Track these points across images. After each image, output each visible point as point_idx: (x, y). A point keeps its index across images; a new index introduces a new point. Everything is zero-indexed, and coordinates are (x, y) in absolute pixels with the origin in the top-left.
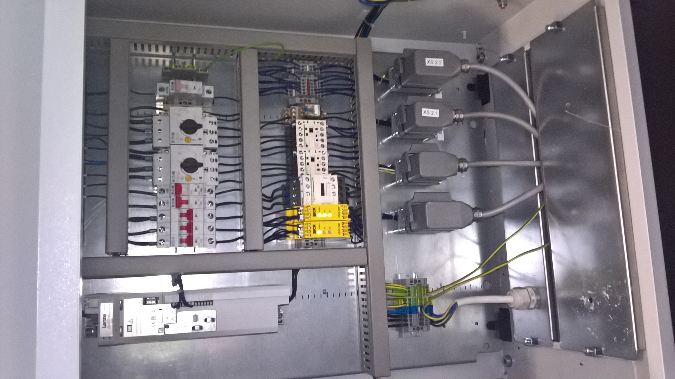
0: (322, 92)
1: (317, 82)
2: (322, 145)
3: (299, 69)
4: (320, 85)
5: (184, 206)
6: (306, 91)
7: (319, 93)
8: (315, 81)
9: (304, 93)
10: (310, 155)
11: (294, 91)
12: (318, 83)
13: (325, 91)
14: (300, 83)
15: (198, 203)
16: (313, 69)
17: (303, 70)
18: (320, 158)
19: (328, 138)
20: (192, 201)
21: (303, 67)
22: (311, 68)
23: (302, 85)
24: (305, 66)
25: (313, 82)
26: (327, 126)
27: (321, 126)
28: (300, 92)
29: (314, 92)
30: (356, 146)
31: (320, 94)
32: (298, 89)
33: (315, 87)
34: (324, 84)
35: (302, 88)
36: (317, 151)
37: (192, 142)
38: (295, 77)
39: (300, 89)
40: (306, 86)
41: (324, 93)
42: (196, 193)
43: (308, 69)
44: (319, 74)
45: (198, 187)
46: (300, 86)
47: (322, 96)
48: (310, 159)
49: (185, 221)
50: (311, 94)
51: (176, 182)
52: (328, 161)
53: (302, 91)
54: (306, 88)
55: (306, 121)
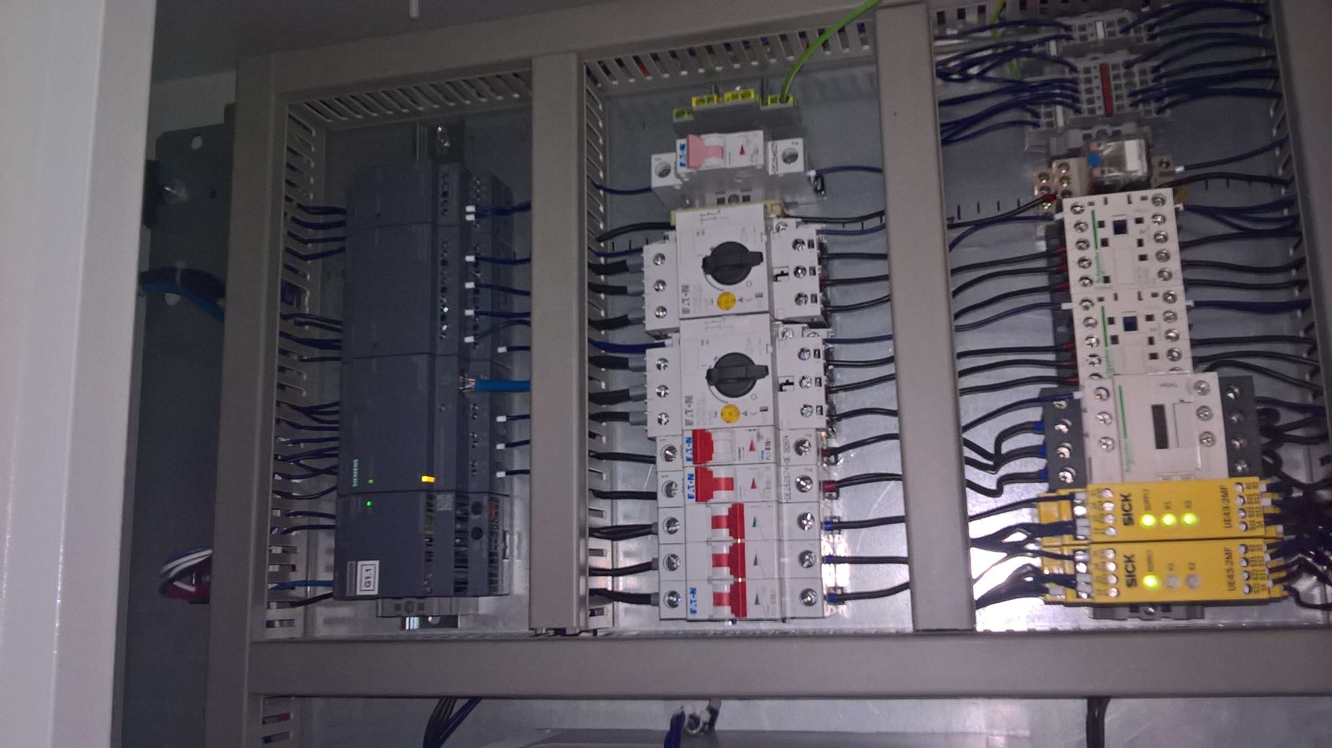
0: (1159, 99)
1: (1136, 69)
2: (1161, 273)
3: (1069, 38)
4: (1150, 77)
5: (721, 495)
6: (1099, 103)
7: (1145, 101)
8: (1128, 65)
9: (1092, 111)
10: (1118, 312)
11: (1059, 109)
12: (1143, 72)
13: (1169, 94)
14: (1074, 81)
15: (761, 484)
16: (1117, 28)
17: (1084, 38)
18: (1159, 317)
19: (1183, 246)
20: (742, 480)
21: (1082, 28)
22: (1110, 29)
23: (1082, 87)
24: (1090, 25)
25: (1122, 71)
26: (1181, 206)
27: (1155, 210)
28: (1078, 111)
29: (1126, 102)
30: (1299, 264)
31: (1153, 106)
32: (1072, 104)
33: (1129, 84)
34: (1163, 71)
35: (1084, 97)
36: (1146, 295)
37: (738, 308)
38: (1059, 66)
39: (1077, 100)
40: (1098, 88)
41: (1167, 101)
42: (754, 457)
43: (1101, 34)
44: (1145, 42)
45: (759, 437)
46: (1076, 91)
47: (1160, 111)
48: (1119, 325)
49: (723, 542)
50: (1115, 112)
51: (695, 427)
52: (1190, 327)
53: (1085, 106)
54: (1098, 93)
55: (1098, 199)
